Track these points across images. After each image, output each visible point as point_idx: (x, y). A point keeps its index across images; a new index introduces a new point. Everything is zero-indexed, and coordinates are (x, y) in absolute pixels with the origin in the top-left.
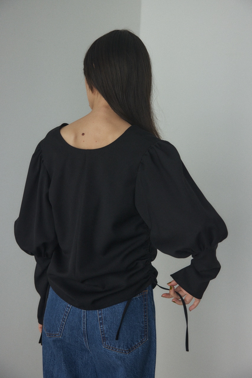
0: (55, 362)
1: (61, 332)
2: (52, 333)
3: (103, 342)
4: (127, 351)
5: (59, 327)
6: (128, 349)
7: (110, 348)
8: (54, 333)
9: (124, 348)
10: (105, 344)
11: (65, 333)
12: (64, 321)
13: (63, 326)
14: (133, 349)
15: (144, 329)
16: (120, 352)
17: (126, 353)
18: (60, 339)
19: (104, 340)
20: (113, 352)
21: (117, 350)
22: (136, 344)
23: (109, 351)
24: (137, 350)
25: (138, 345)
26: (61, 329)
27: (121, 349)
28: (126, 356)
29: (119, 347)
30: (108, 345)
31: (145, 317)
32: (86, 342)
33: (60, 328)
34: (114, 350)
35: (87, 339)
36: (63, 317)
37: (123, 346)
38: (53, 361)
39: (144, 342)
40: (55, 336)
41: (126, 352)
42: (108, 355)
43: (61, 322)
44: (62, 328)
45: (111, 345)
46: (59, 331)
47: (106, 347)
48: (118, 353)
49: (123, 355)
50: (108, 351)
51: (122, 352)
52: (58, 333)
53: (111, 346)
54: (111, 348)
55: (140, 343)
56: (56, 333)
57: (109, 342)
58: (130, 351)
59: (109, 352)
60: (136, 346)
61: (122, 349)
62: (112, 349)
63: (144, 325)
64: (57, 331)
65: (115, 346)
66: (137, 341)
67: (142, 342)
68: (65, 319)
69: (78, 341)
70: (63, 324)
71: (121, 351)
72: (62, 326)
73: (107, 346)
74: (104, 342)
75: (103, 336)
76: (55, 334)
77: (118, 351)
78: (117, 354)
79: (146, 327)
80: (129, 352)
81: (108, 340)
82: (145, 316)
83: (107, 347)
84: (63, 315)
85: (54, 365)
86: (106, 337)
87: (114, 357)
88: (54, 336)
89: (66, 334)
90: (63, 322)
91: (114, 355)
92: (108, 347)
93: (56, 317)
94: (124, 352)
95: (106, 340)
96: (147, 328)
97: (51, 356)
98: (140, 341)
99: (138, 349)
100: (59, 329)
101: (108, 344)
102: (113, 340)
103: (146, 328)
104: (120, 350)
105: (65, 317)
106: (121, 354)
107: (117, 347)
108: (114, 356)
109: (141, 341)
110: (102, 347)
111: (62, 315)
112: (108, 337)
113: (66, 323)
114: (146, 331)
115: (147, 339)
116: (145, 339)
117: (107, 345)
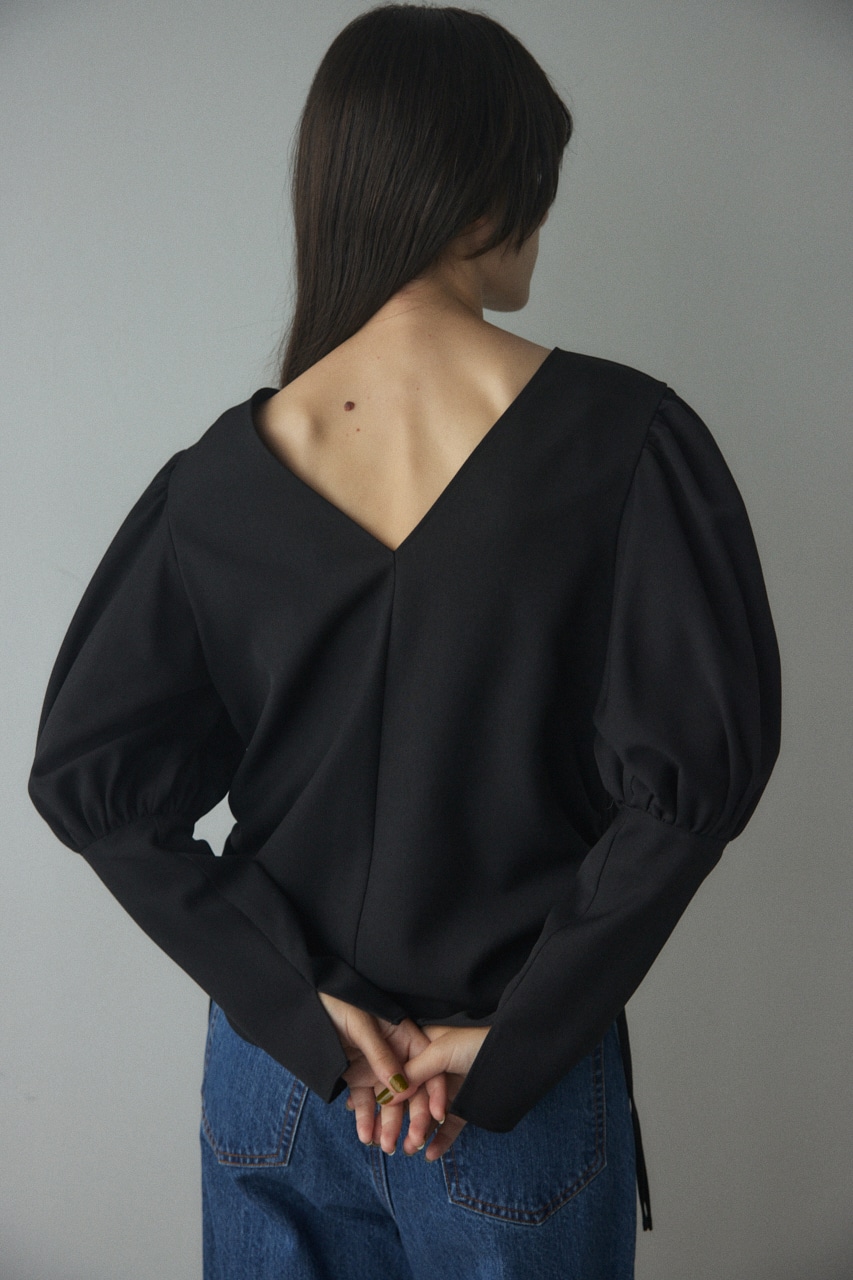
0: (264, 1249)
1: (286, 1148)
2: (248, 1153)
3: (450, 1181)
4: (537, 1214)
5: (274, 1129)
6: (541, 1207)
7: (474, 1205)
8: (256, 1152)
9: (527, 1204)
10: (458, 1189)
11: (300, 1149)
12: (295, 1110)
13: (292, 1127)
14: (558, 1203)
15: (593, 1130)
16: (513, 1217)
17: (534, 1221)
18: (282, 1173)
19: (452, 1174)
20: (488, 1220)
21: (503, 1213)
22: (569, 1186)
23: (473, 1218)
24: (570, 1205)
25: (575, 1188)
26: (286, 1135)
27: (516, 1207)
28: (533, 1234)
29: (510, 1200)
30: (469, 1195)
31: (597, 1083)
32: (381, 1178)
33: (279, 1133)
34: (491, 1213)
35: (383, 1173)
36: (291, 1095)
37: (525, 1198)
38: (253, 1245)
39: (593, 1174)
40: (262, 1161)
41: (536, 1217)
42: (466, 1232)
43: (284, 1113)
44: (290, 1133)
45: (477, 1196)
46: (275, 1142)
47: (461, 1202)
48: (504, 1225)
49: (525, 1229)
50: (467, 1216)
51: (521, 1218)
52: (275, 1151)
53: (481, 1198)
54: (480, 1206)
55: (582, 1182)
56: (265, 1152)
57: (473, 1184)
58: (546, 1211)
59: (470, 1220)
60: (569, 1194)
61: (519, 1206)
62: (484, 1209)
63: (594, 1114)
64: (270, 1144)
65: (495, 1199)
66: (573, 1175)
67: (586, 1177)
68: (296, 1101)
69: (351, 1173)
70: (293, 1119)
71: (517, 1214)
72: (288, 1128)
73: (463, 1199)
74: (454, 1185)
75: (449, 1161)
76: (261, 1154)
77: (507, 1214)
78: (501, 1226)
79: (600, 1121)
80: (544, 1217)
81: (467, 1174)
82: (598, 1080)
83: (465, 1203)
84: (290, 1086)
85: (262, 1260)
86: (461, 1163)
87: (489, 1237)
88: (257, 1161)
89: (308, 1151)
90: (291, 1113)
91: (492, 1229)
92: (470, 1203)
93: (259, 1095)
94: (526, 1217)
95: (460, 1176)
96: (605, 1124)
97: (247, 1230)
98: (580, 1174)
99: (575, 1202)
100: (276, 1136)
101: (467, 1189)
102: (487, 1176)
103: (601, 1125)
104: (513, 1212)
105: (296, 1095)
106: (517, 1228)
107: (501, 1203)
108: (490, 1233)
109: (584, 1172)
110: (446, 1202)
111: (286, 1087)
112: (469, 1164)
113: (305, 1116)
114: (601, 1135)
115: (603, 1164)
116: (599, 1164)
117: (464, 1192)
